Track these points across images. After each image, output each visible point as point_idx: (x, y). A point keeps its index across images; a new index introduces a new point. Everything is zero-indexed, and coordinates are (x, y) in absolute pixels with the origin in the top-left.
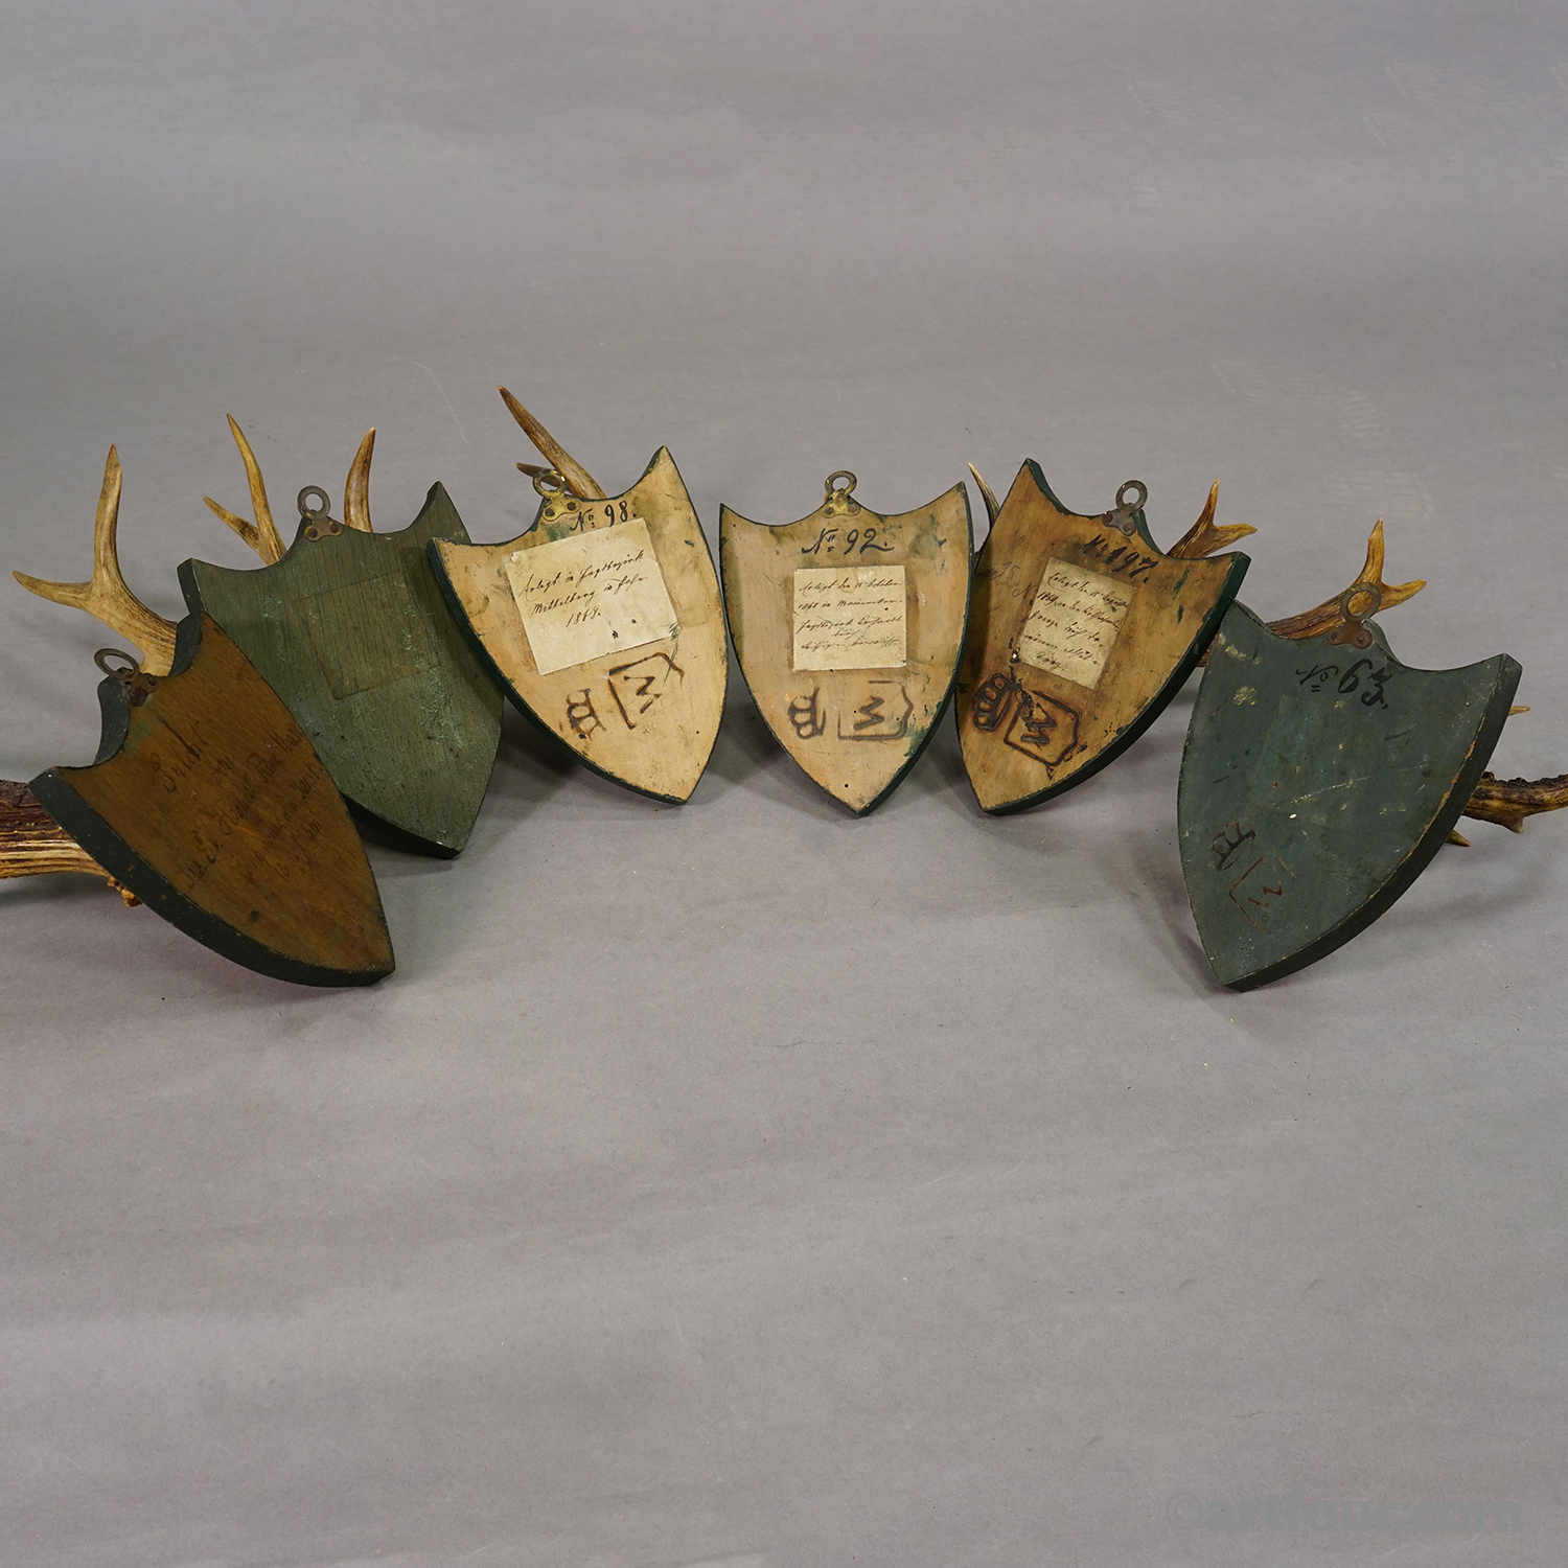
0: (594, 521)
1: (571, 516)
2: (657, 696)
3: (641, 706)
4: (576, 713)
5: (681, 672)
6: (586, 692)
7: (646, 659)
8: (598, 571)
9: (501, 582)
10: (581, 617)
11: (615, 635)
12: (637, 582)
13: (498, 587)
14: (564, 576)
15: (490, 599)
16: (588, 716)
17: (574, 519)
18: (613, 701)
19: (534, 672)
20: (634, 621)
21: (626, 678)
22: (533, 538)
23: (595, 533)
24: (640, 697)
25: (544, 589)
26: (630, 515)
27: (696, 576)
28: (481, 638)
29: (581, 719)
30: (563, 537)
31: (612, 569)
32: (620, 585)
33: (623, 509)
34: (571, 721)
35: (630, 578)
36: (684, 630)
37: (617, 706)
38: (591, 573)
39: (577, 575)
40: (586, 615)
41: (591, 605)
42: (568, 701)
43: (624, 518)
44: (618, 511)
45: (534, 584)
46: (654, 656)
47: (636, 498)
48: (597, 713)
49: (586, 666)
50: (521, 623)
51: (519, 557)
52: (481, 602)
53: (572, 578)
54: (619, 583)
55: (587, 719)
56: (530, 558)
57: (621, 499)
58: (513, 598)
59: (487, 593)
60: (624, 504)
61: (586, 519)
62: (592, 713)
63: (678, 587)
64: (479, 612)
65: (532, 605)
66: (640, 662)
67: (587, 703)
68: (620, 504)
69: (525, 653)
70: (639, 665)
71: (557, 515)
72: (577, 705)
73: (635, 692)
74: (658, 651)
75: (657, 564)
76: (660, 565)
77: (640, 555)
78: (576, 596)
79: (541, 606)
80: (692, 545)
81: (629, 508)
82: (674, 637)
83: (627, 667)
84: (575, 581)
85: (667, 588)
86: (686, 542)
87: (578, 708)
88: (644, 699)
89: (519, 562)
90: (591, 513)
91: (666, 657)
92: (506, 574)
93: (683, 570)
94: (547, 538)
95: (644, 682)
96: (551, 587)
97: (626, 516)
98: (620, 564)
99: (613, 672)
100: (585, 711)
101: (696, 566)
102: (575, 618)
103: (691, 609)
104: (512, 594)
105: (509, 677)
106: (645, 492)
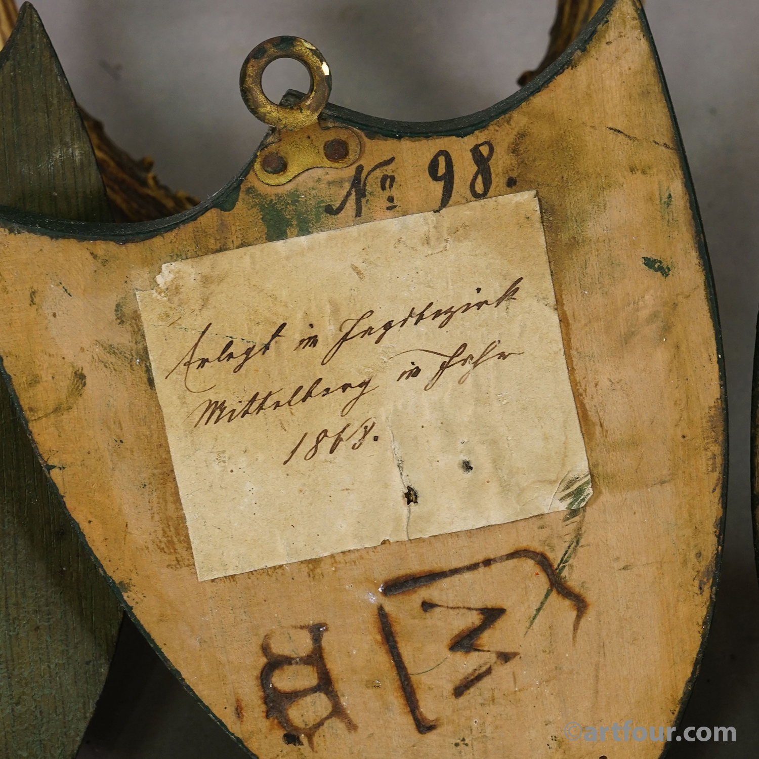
0: (395, 192)
1: (333, 175)
2: (505, 657)
3: (459, 677)
4: (283, 681)
5: (580, 604)
6: (317, 631)
7: (487, 562)
8: (388, 326)
9: (123, 338)
10: (327, 443)
11: (411, 496)
12: (492, 361)
13: (111, 350)
14: (294, 334)
15: (88, 381)
16: (314, 690)
17: (339, 183)
18: (383, 659)
19: (185, 570)
20: (467, 466)
21: (427, 606)
22: (223, 227)
23: (391, 225)
24: (459, 656)
25: (233, 363)
26: (498, 181)
27: (661, 357)
28: (55, 475)
29: (294, 696)
30: (304, 230)
31: (428, 325)
32: (444, 366)
33: (482, 162)
34: (266, 700)
35: (475, 350)
36: (606, 497)
37: (394, 674)
38: (369, 331)
39: (328, 332)
40: (339, 439)
41: (358, 414)
42: (265, 649)
43: (479, 188)
44: (465, 168)
45: (211, 349)
46: (512, 556)
47: (522, 135)
48: (340, 686)
49: (326, 567)
50: (164, 446)
51: (178, 276)
52: (65, 383)
53: (313, 341)
54: (441, 360)
55: (309, 699)
56: (206, 280)
57: (480, 137)
58: (151, 382)
59: (84, 363)
60: (485, 150)
61: (372, 184)
62: (326, 684)
63: (604, 383)
64: (57, 410)
65: (197, 403)
66: (473, 567)
67: (316, 658)
68: (475, 150)
69: (166, 520)
70: (467, 575)
71: (292, 170)
72: (287, 661)
73: (447, 641)
74: (523, 544)
75: (555, 318)
76: (564, 321)
77: (511, 292)
78: (320, 388)
79: (222, 407)
80: (664, 271)
81: (501, 163)
82: (573, 513)
83: (433, 577)
84: (321, 349)
85: (574, 384)
86: (649, 263)
87: (290, 670)
88: (468, 663)
89: (174, 290)
90: (389, 170)
91: (543, 562)
92: (136, 317)
93: (627, 339)
94: (260, 229)
95: (475, 619)
96: (256, 360)
97: (487, 183)
98: (450, 312)
99: (394, 587)
100: (307, 678)
101: (667, 329)
102: (310, 442)
103: (634, 443)
104: (148, 370)
105: (117, 578)
106: (551, 118)
